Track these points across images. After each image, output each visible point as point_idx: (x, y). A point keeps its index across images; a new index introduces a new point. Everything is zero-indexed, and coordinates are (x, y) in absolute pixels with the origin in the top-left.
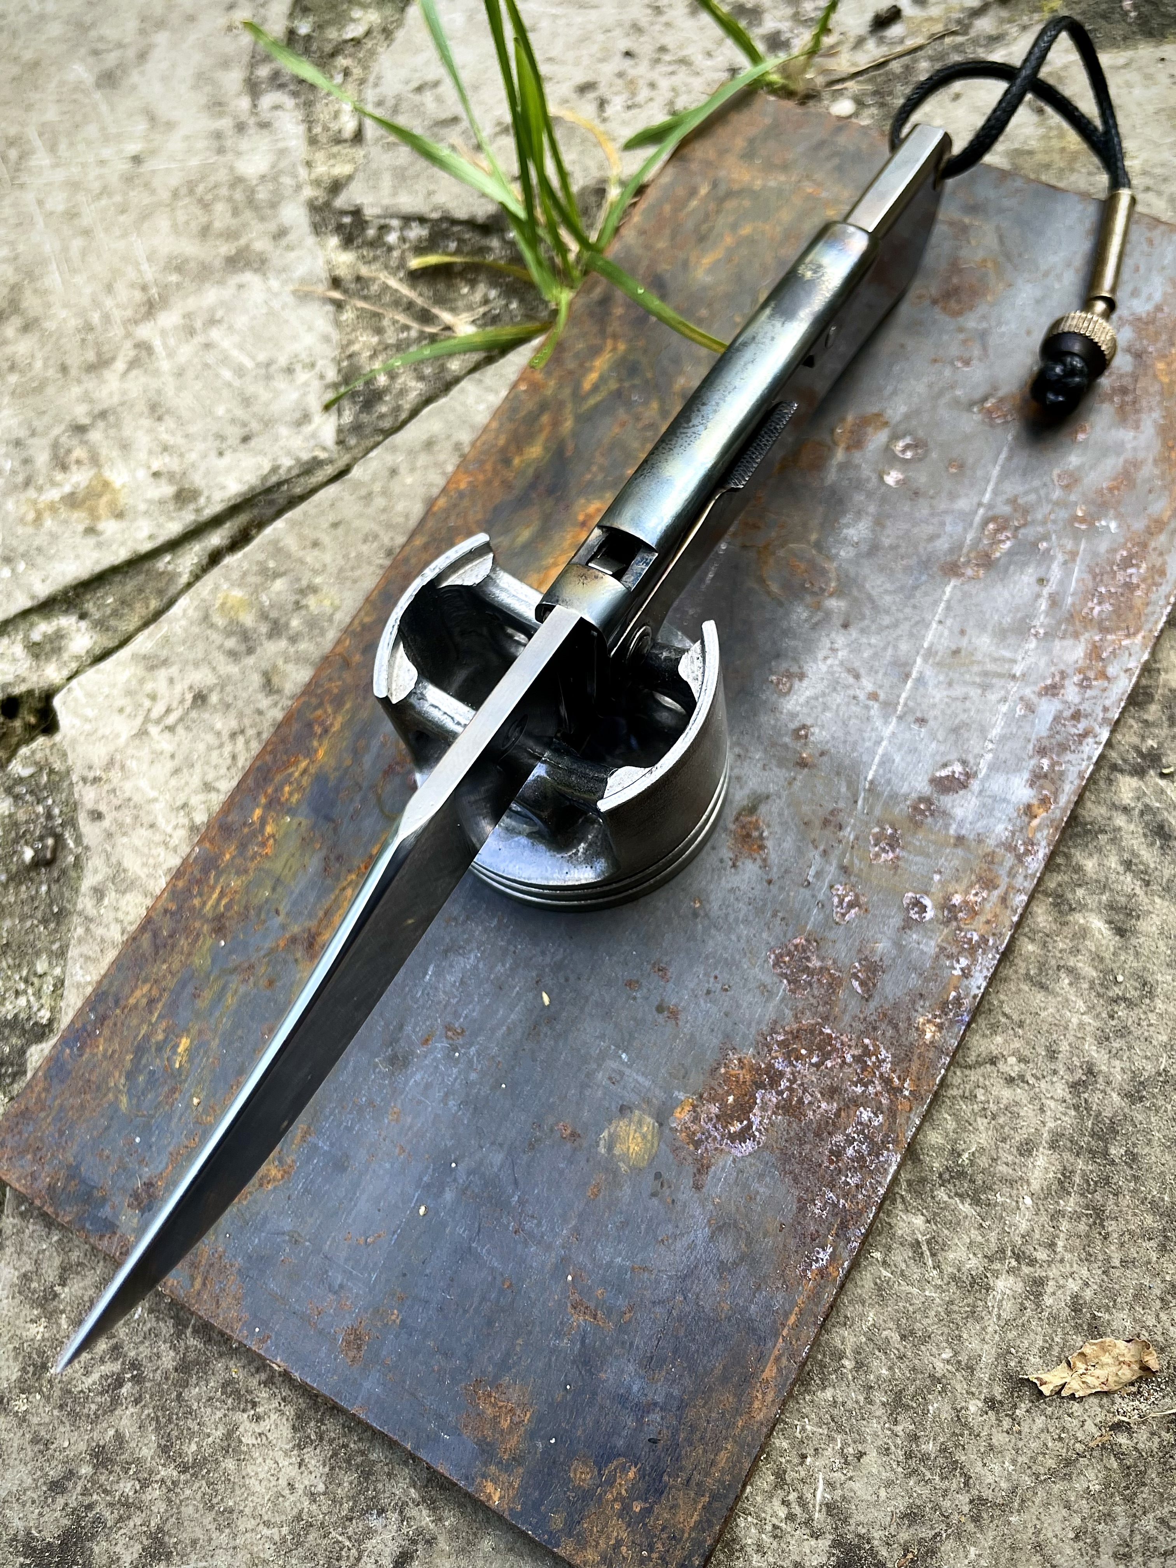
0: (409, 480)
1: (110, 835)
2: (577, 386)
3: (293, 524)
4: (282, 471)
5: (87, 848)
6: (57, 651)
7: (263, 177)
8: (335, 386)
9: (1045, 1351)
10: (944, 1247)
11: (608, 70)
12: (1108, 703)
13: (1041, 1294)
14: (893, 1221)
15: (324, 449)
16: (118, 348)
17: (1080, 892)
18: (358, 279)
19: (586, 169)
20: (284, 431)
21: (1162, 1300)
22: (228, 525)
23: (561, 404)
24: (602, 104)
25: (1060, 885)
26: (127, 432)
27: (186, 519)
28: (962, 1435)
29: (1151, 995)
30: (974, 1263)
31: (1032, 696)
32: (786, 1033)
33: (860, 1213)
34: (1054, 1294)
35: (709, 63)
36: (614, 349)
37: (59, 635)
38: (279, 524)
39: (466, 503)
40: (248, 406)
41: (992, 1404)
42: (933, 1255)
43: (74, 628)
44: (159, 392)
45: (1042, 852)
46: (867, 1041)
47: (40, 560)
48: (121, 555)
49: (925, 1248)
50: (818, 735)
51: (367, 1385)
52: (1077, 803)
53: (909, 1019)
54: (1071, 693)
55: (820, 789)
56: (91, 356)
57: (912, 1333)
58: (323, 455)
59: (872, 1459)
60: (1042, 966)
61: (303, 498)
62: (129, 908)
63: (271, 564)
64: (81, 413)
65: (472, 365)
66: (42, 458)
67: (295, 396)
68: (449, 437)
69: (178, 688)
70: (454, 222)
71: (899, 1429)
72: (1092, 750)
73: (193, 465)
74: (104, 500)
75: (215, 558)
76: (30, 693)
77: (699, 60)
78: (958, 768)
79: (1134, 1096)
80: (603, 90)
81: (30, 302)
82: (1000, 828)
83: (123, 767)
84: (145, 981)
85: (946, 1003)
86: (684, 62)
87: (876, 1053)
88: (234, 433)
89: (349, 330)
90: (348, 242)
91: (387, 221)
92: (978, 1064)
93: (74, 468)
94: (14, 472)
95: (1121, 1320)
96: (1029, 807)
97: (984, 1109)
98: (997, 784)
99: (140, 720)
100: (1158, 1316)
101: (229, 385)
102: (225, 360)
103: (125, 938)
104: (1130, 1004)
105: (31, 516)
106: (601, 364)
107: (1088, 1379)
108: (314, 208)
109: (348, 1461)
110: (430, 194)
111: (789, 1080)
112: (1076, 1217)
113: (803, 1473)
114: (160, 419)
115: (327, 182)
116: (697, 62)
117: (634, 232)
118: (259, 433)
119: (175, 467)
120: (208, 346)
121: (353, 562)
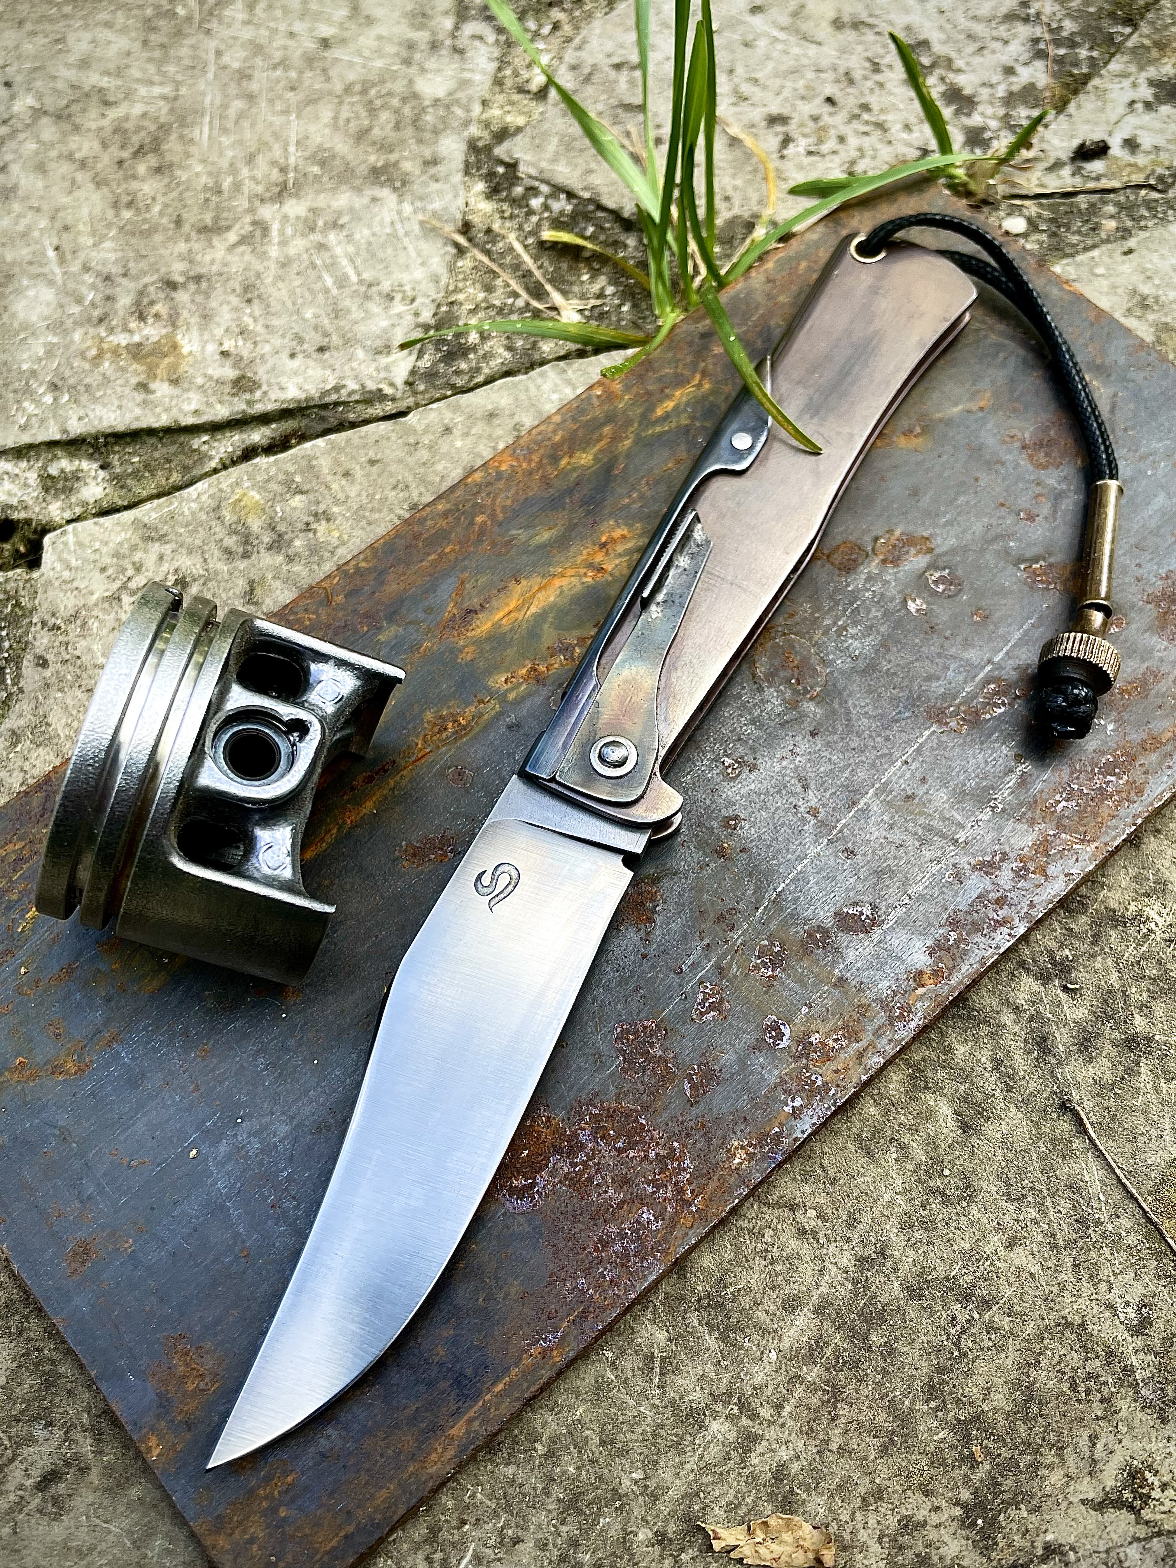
0: (458, 444)
1: (47, 685)
2: (651, 409)
3: (333, 446)
4: (344, 392)
5: (21, 690)
6: (69, 491)
7: (437, 101)
8: (427, 327)
9: (732, 1507)
10: (676, 1371)
11: (806, 109)
12: (1036, 899)
13: (750, 1451)
14: (637, 1327)
15: (392, 385)
16: (237, 220)
17: (941, 1074)
18: (489, 231)
19: (746, 199)
20: (360, 354)
21: (864, 1499)
22: (274, 426)
23: (629, 422)
24: (787, 141)
25: (924, 1060)
26: (214, 304)
27: (239, 406)
28: (621, 1558)
29: (970, 1199)
30: (697, 1396)
31: (967, 867)
32: (602, 1108)
33: (604, 1309)
34: (763, 1455)
35: (905, 135)
36: (700, 385)
37: (76, 477)
38: (320, 442)
39: (501, 484)
40: (337, 317)
41: (661, 1538)
42: (662, 1374)
43: (93, 474)
44: (258, 275)
45: (916, 1022)
46: (676, 1144)
47: (84, 398)
48: (163, 420)
49: (657, 1364)
50: (746, 830)
51: (77, 1301)
52: (968, 988)
53: (724, 1138)
54: (1005, 877)
55: (728, 883)
56: (208, 218)
57: (613, 1442)
58: (388, 390)
59: (527, 1547)
60: (876, 1132)
61: (353, 425)
62: (37, 763)
63: (298, 479)
64: (177, 270)
65: (562, 353)
66: (125, 301)
67: (384, 324)
68: (513, 415)
69: (165, 567)
70: (600, 207)
71: (564, 1529)
72: (1003, 940)
73: (262, 357)
74: (167, 360)
75: (249, 454)
76: (28, 522)
77: (896, 129)
78: (867, 911)
79: (914, 1292)
80: (792, 128)
81: (172, 146)
82: (884, 984)
83: (85, 623)
84: (20, 839)
85: (768, 1135)
86: (880, 126)
87: (680, 1160)
88: (314, 339)
89: (461, 277)
90: (493, 192)
91: (537, 184)
92: (778, 1205)
93: (150, 320)
94: (93, 304)
95: (817, 1504)
96: (921, 973)
97: (766, 1251)
98: (898, 939)
99: (118, 584)
100: (854, 1513)
101: (327, 291)
102: (332, 266)
103: (24, 788)
104: (946, 1200)
105: (94, 352)
106: (681, 395)
107: (762, 1550)
108: (473, 146)
109: (37, 1365)
110: (590, 172)
111: (587, 1155)
112: (812, 1388)
113: (456, 1538)
114: (249, 301)
115: (495, 128)
116: (893, 130)
117: (762, 278)
118: (337, 348)
119: (245, 353)
120: (322, 247)
121: (376, 504)
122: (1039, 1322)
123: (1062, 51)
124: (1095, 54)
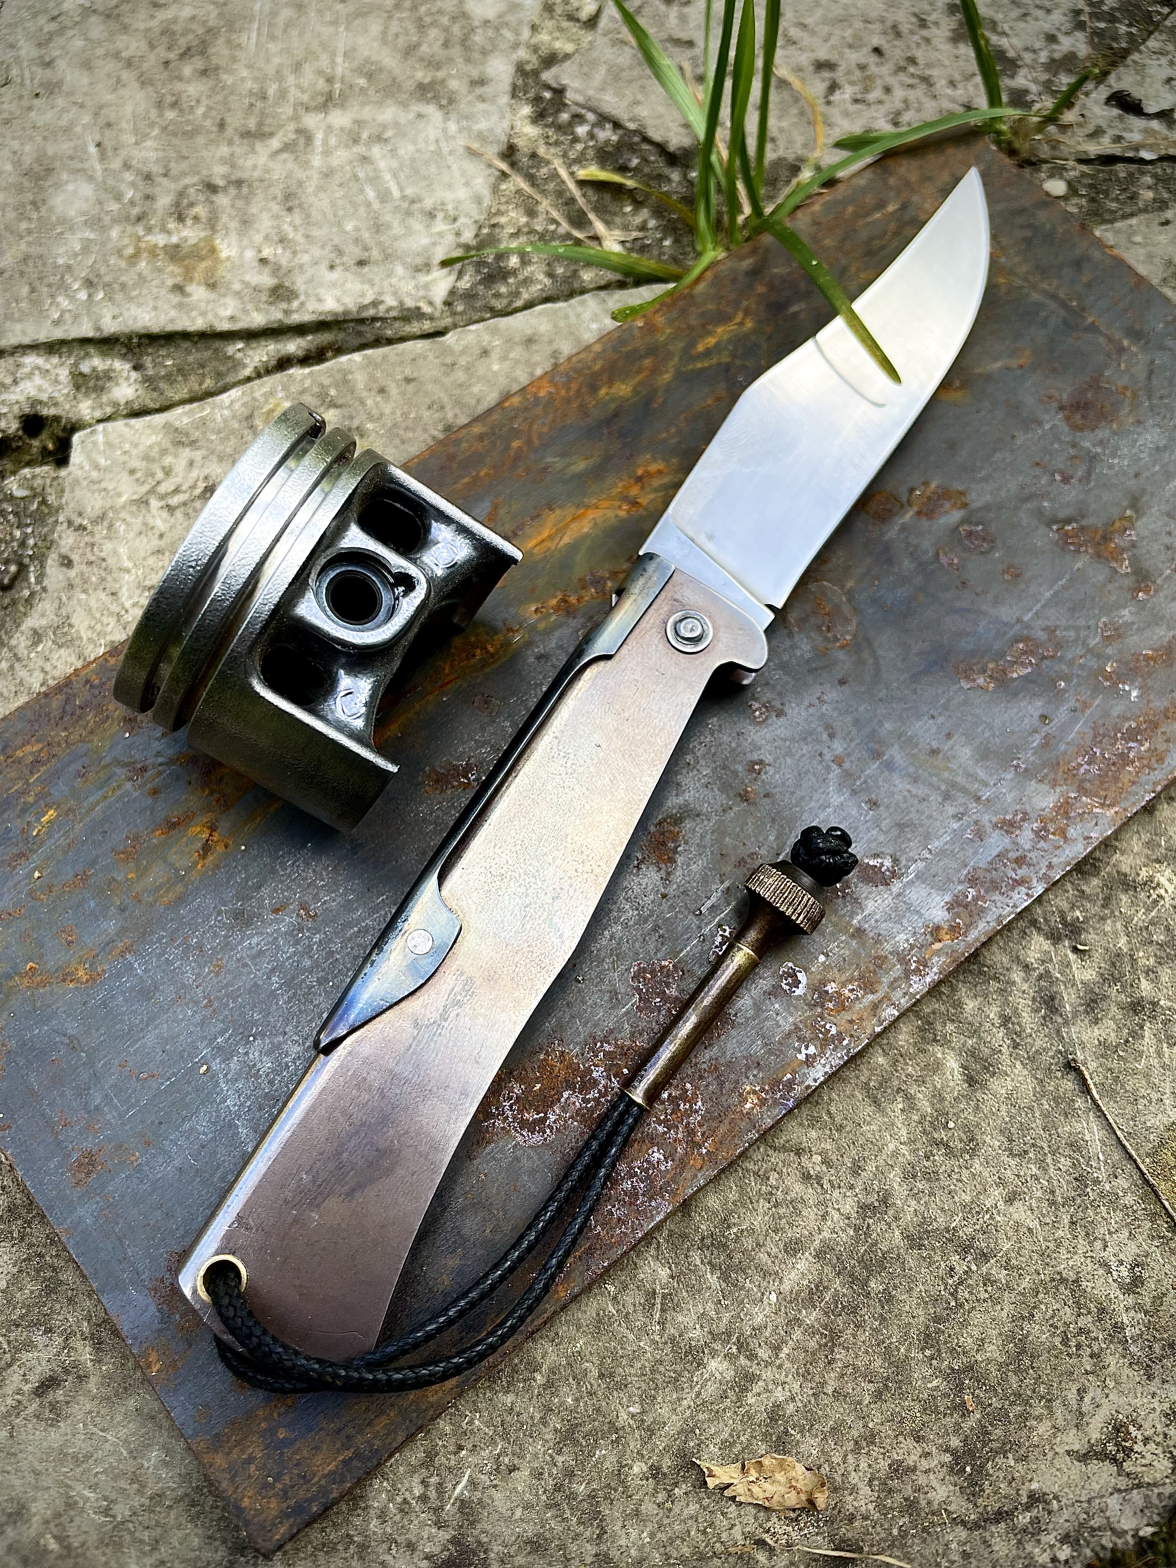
0: (496, 367)
1: (71, 586)
2: (692, 344)
3: (369, 361)
4: (382, 308)
5: (44, 589)
6: (100, 390)
7: (487, 22)
8: (467, 247)
9: (726, 1445)
10: (677, 1308)
11: (854, 57)
12: (1055, 861)
13: (747, 1390)
14: (640, 1263)
15: (431, 303)
16: (280, 126)
17: (950, 1027)
18: (534, 156)
19: (790, 142)
20: (400, 270)
21: (856, 1443)
22: (310, 338)
23: (669, 355)
24: (833, 87)
25: (934, 1013)
26: (254, 210)
27: (274, 315)
28: (616, 1490)
29: (973, 1153)
30: (697, 1334)
31: (988, 825)
32: (616, 1045)
33: (611, 1247)
34: (759, 1395)
35: (949, 91)
36: (741, 324)
37: (108, 376)
38: (357, 357)
39: (538, 410)
40: (378, 232)
41: (655, 1472)
42: (663, 1310)
43: (125, 374)
44: (300, 184)
45: (932, 976)
46: (688, 1086)
47: (119, 296)
48: (198, 324)
49: (658, 1300)
50: (770, 775)
51: (80, 1211)
52: (984, 944)
53: (737, 1082)
54: (1025, 837)
55: (750, 829)
56: (252, 124)
57: (611, 1375)
58: (426, 309)
59: (524, 1474)
60: (884, 1082)
61: (390, 342)
62: (59, 664)
63: (333, 392)
64: (218, 173)
65: (603, 283)
66: (164, 201)
67: (425, 241)
68: (551, 342)
69: (194, 473)
70: (646, 139)
71: (560, 1459)
72: (1021, 899)
73: (301, 267)
74: (204, 265)
75: (283, 363)
76: (57, 419)
77: (941, 84)
78: (888, 863)
79: (914, 1241)
80: (839, 75)
81: (219, 50)
82: (902, 937)
83: (110, 527)
84: (38, 741)
85: (779, 1081)
86: (927, 80)
87: (692, 1101)
88: (354, 252)
89: (503, 200)
90: (538, 117)
91: (583, 111)
92: (784, 1149)
93: (189, 222)
94: (132, 203)
95: (810, 1446)
96: (938, 928)
97: (771, 1194)
98: (916, 894)
99: (146, 488)
100: (845, 1456)
101: (368, 204)
102: (375, 179)
103: (43, 689)
104: (950, 1152)
105: (130, 251)
106: (722, 333)
107: (755, 1489)
108: (520, 69)
109: (38, 1271)
110: (637, 103)
111: (600, 1091)
112: (811, 1331)
113: (453, 1463)
114: (290, 209)
115: (544, 52)
116: (938, 86)
117: (808, 219)
118: (376, 263)
119: (284, 262)
120: (365, 159)
121: (409, 423)
122: (1035, 1277)
123: (1102, 25)
124: (1134, 30)
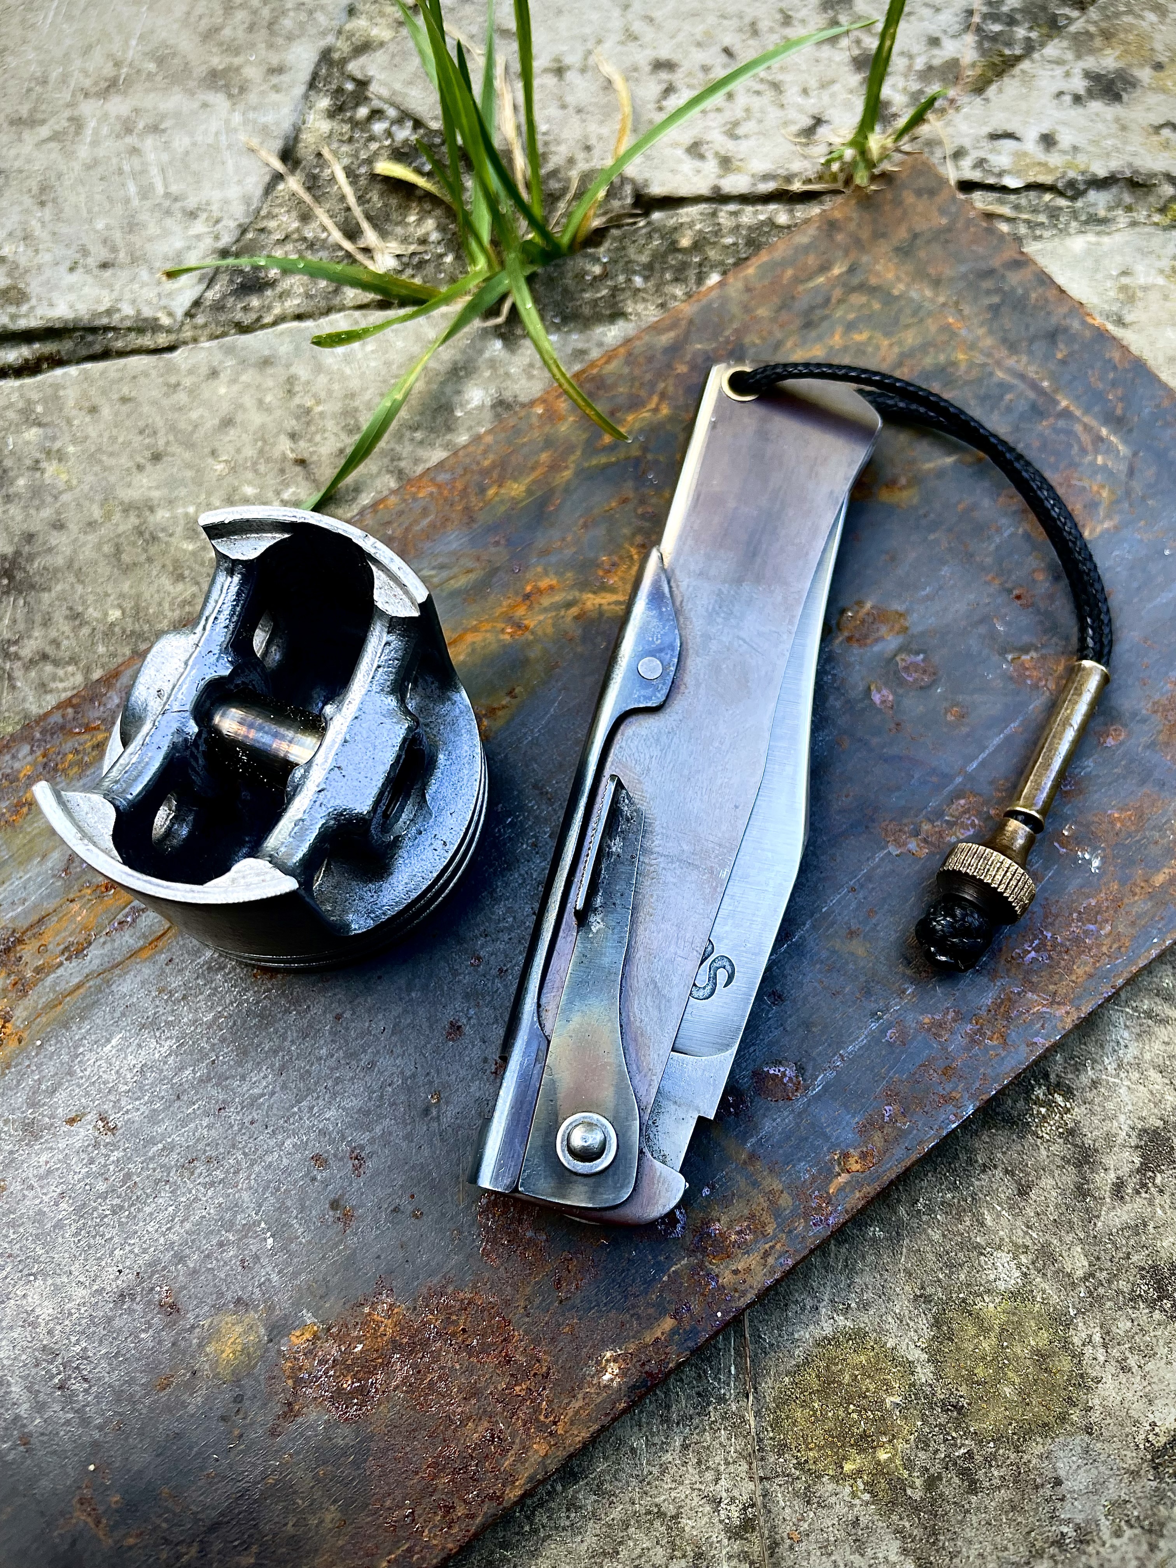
0: (223, 391)
3: (86, 377)
4: (117, 317)
8: (224, 253)
11: (699, 57)
15: (170, 314)
16: (53, 113)
18: (317, 156)
20: (145, 275)
22: (37, 346)
24: (669, 90)
35: (800, 100)
38: (73, 371)
40: (131, 231)
56: (25, 109)
58: (165, 321)
61: (118, 355)
63: (39, 409)
67: (179, 244)
68: (289, 364)
73: (39, 267)
80: (678, 77)
81: (11, 30)
88: (100, 253)
89: (275, 202)
90: (336, 111)
91: (385, 107)
101: (127, 201)
102: (139, 174)
108: (326, 57)
114: (42, 204)
115: (357, 40)
116: (788, 94)
118: (121, 267)
119: (23, 261)
120: (134, 151)
121: (116, 447)
122: (628, 1506)
123: (997, 28)
124: (1034, 35)
